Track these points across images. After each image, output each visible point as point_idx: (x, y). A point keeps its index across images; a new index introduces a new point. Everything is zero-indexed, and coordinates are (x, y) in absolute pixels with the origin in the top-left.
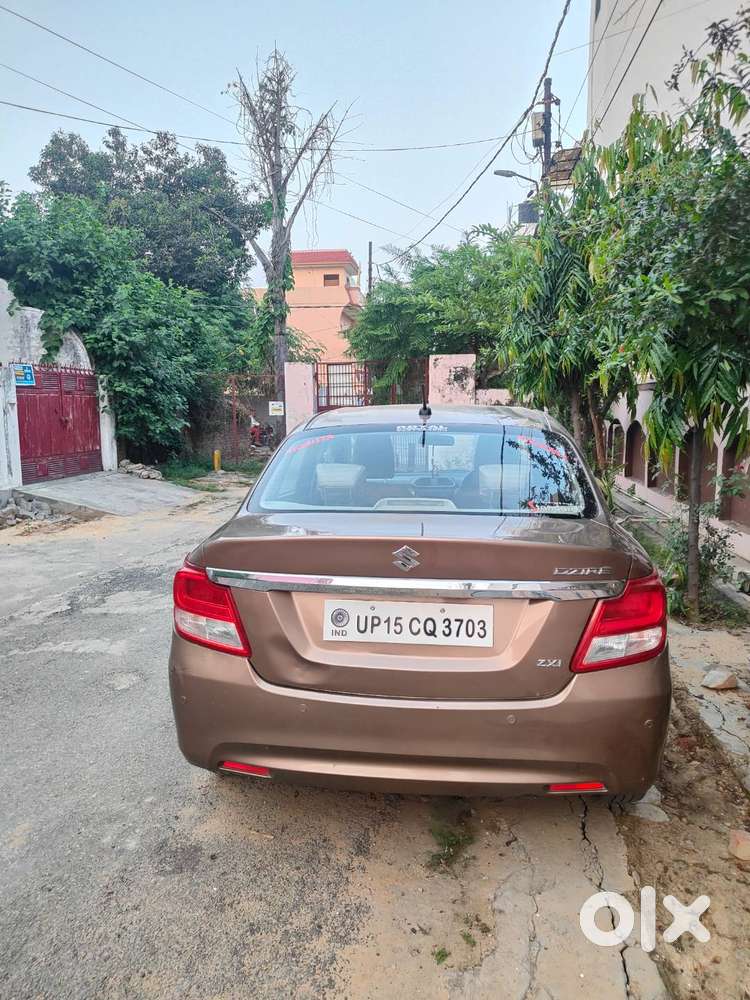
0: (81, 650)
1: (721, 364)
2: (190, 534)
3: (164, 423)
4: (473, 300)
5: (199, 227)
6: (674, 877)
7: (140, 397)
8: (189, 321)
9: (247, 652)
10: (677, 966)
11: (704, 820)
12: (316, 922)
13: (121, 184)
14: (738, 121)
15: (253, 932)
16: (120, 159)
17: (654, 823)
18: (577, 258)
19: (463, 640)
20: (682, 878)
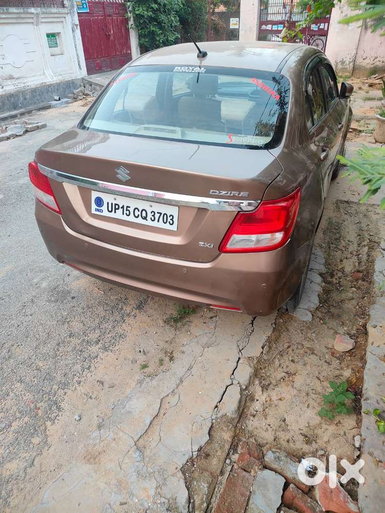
6: (290, 352)
7: (151, 17)
9: (60, 212)
11: (334, 323)
12: (99, 338)
15: (70, 337)
17: (300, 321)
19: (161, 225)
20: (295, 353)
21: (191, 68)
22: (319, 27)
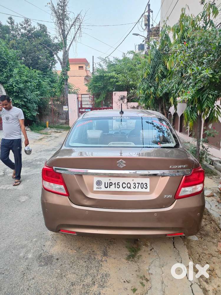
0: (8, 188)
1: (209, 96)
2: (41, 149)
3: (30, 113)
4: (128, 74)
5: (39, 50)
6: (202, 258)
7: (23, 105)
8: (37, 81)
9: (68, 195)
10: (208, 289)
11: (209, 239)
12: (93, 281)
13: (13, 36)
14: (215, 17)
15: (72, 285)
16: (12, 27)
17: (194, 241)
18: (162, 62)
19: (140, 190)
20: (205, 259)
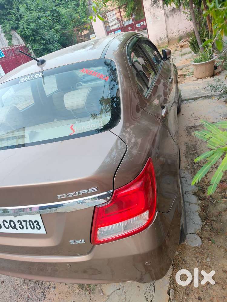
19: (30, 231)
21: (32, 76)
22: (141, 24)
